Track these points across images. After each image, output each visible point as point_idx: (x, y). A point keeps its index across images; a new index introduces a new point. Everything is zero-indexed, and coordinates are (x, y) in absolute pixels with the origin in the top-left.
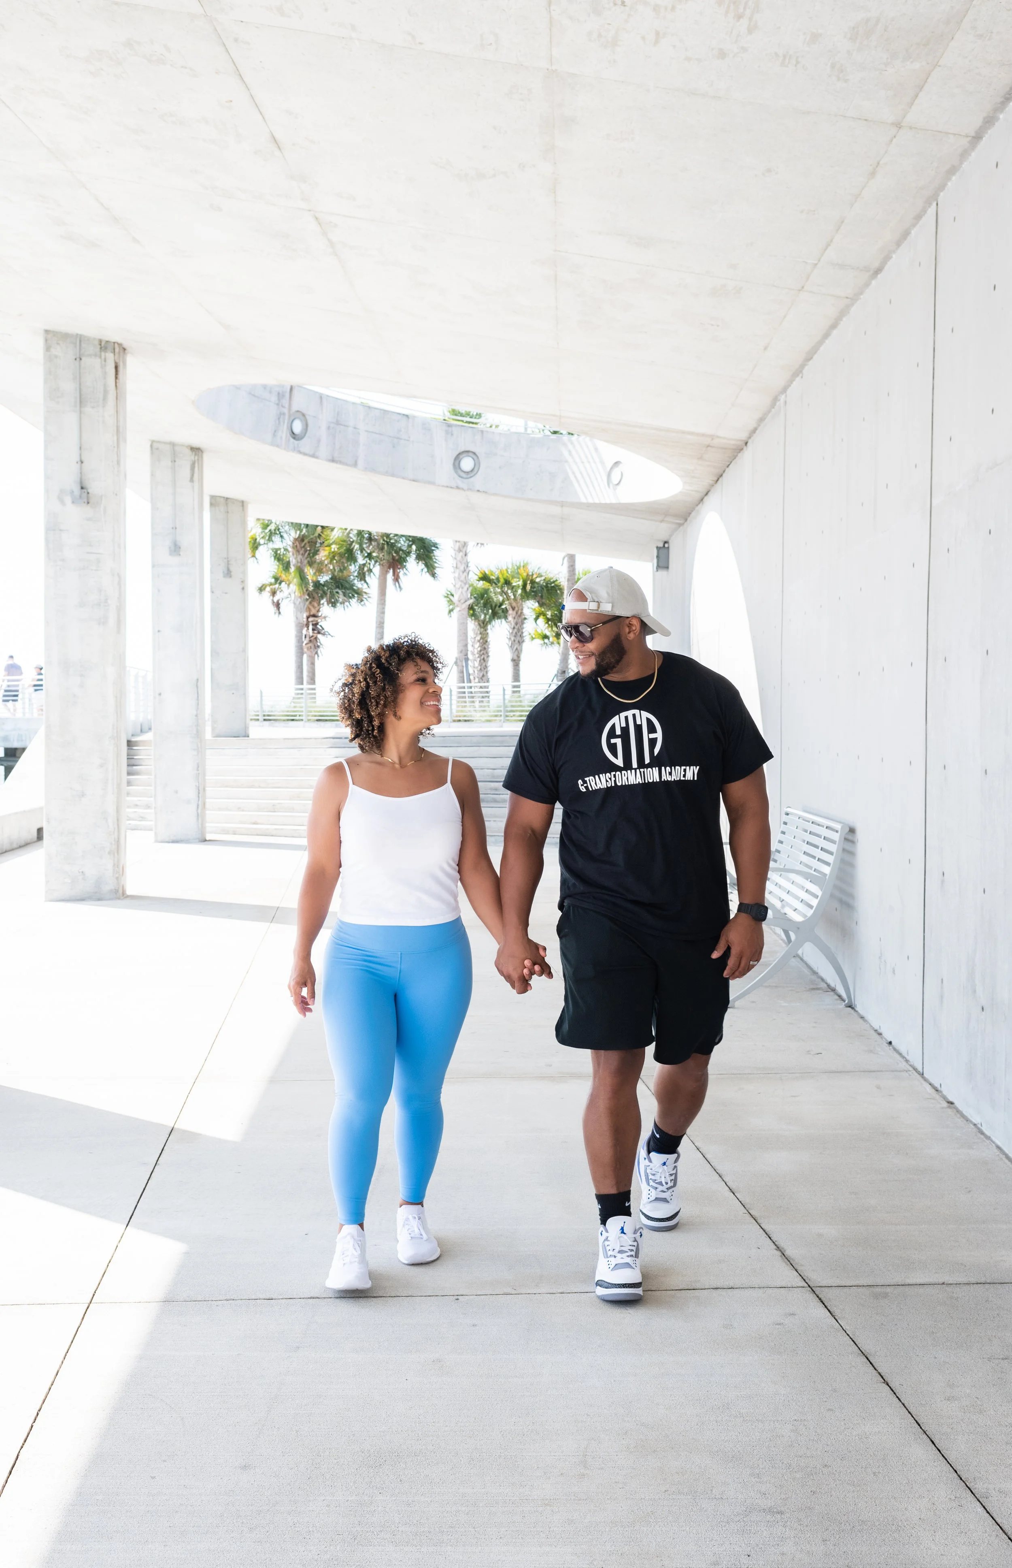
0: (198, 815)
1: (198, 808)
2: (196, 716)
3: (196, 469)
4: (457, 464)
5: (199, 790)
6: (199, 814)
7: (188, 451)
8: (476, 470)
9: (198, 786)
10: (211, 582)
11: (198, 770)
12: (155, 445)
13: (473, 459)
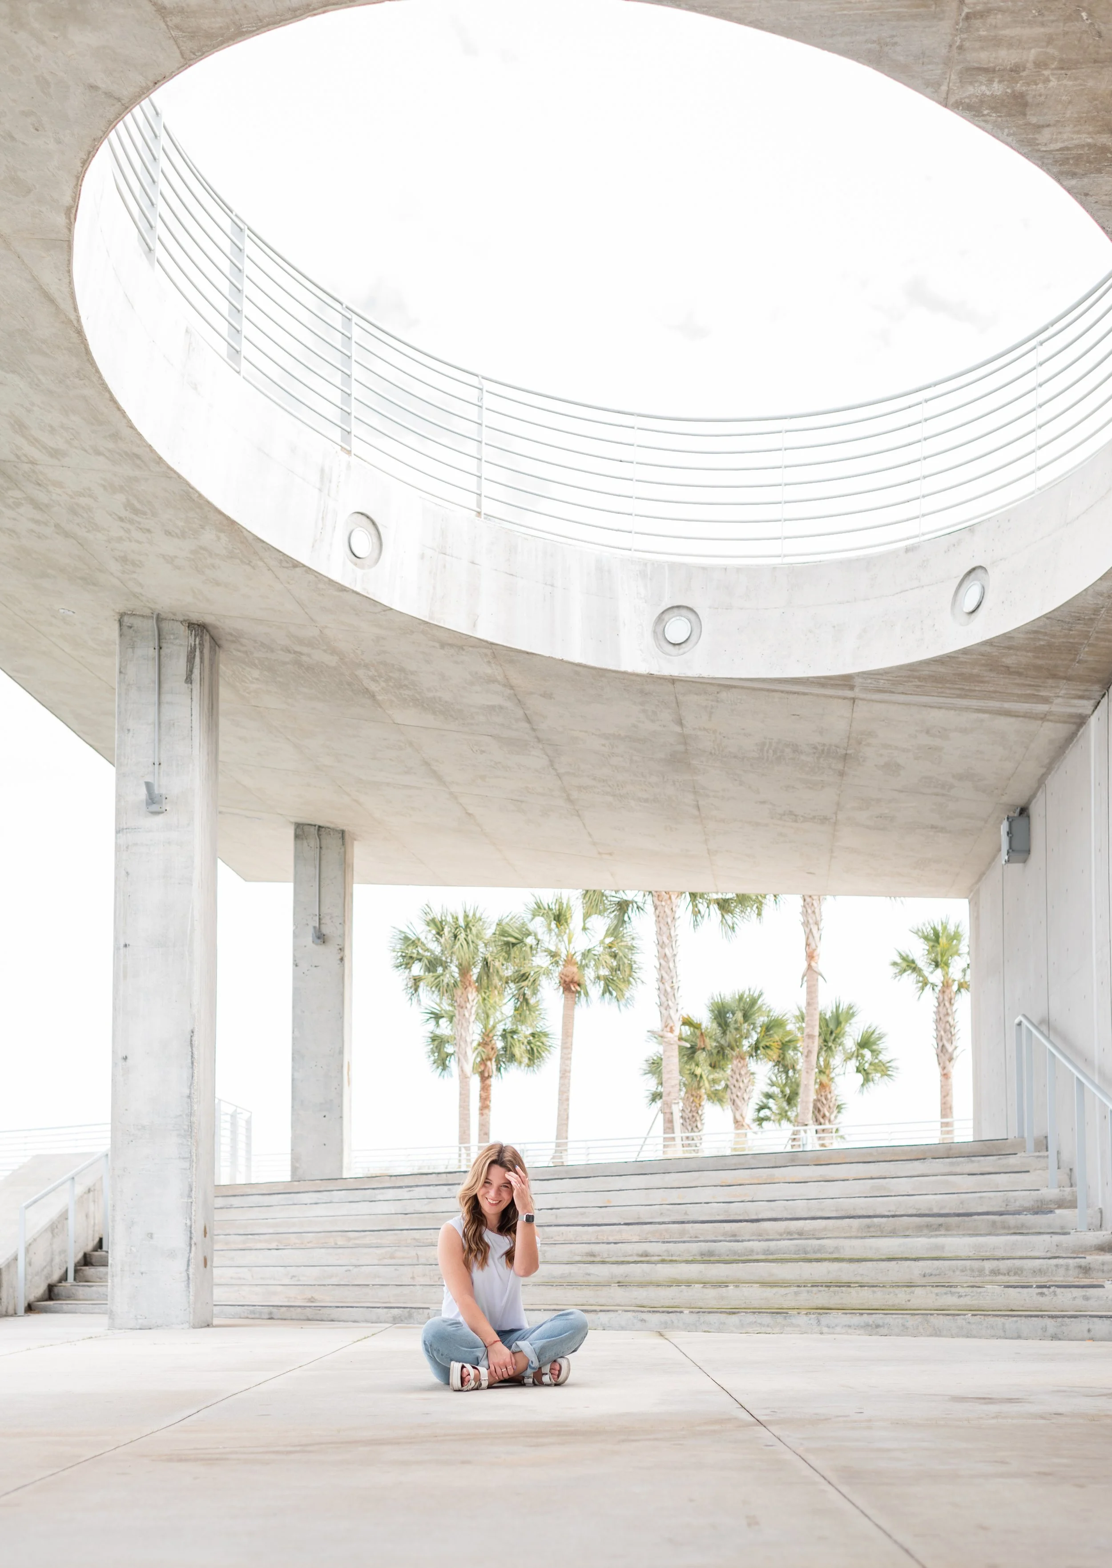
0: (189, 1278)
1: (188, 1265)
2: (189, 1097)
3: (197, 660)
4: (659, 629)
5: (191, 1233)
6: (191, 1276)
7: (183, 630)
8: (694, 638)
9: (189, 1224)
10: (295, 950)
11: (190, 1196)
12: (127, 620)
13: (689, 620)
